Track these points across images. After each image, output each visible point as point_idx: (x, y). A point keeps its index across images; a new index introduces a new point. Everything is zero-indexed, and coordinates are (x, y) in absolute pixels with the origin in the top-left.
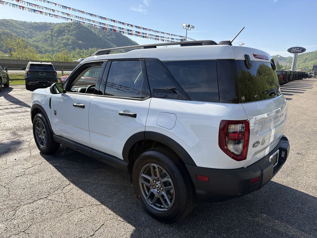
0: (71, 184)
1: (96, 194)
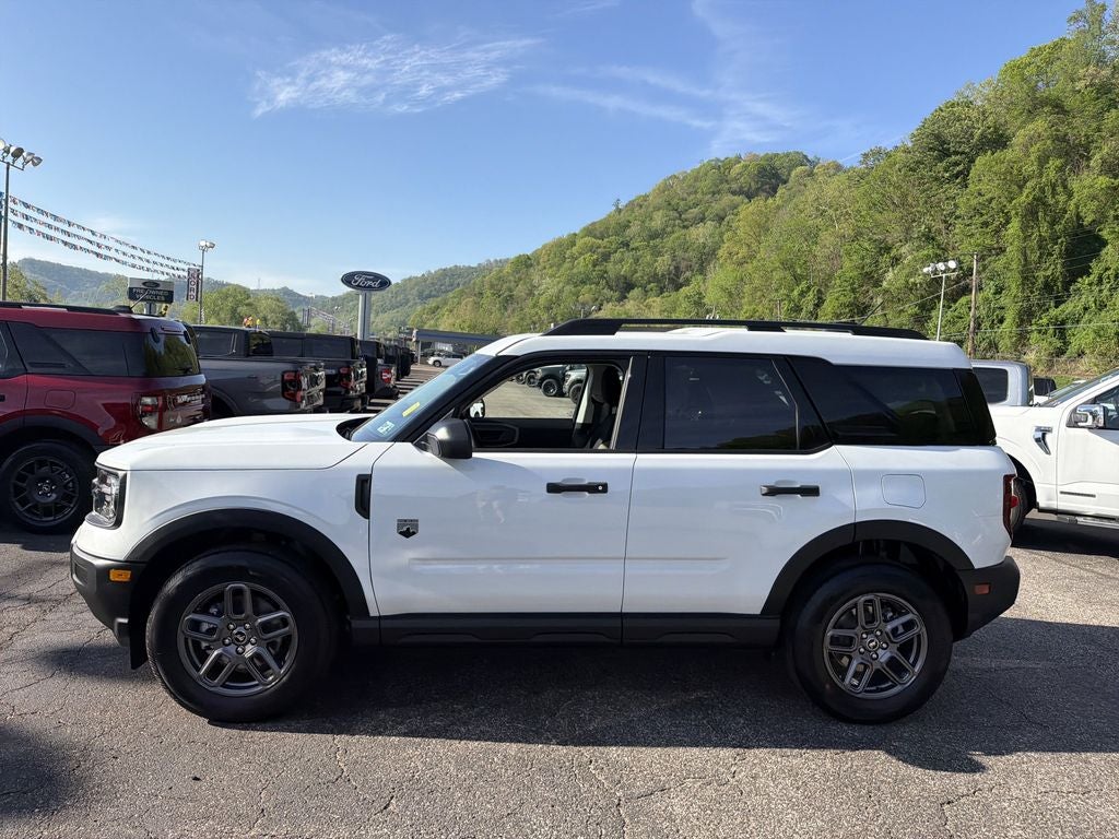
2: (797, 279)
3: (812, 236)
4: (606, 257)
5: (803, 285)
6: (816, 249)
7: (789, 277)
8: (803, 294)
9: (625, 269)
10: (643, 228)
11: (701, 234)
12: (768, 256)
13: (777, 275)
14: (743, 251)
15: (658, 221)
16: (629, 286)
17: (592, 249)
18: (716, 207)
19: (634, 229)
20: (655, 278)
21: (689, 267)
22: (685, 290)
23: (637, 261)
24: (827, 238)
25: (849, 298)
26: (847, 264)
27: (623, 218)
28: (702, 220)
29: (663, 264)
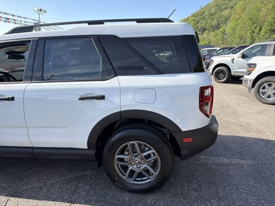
0: (10, 198)
1: (55, 196)
2: (254, 23)
3: (259, 10)
4: (198, 22)
5: (256, 25)
6: (260, 14)
7: (251, 23)
8: (255, 28)
9: (203, 25)
10: (209, 13)
11: (226, 13)
12: (245, 17)
13: (247, 23)
14: (238, 16)
15: (213, 10)
16: (205, 30)
17: (194, 20)
18: (231, 4)
19: (206, 13)
20: (212, 27)
21: (222, 23)
22: (220, 30)
23: (207, 23)
24: (264, 10)
25: (270, 28)
26: (270, 17)
27: (203, 11)
28: (226, 9)
29: (214, 23)
